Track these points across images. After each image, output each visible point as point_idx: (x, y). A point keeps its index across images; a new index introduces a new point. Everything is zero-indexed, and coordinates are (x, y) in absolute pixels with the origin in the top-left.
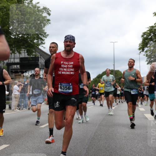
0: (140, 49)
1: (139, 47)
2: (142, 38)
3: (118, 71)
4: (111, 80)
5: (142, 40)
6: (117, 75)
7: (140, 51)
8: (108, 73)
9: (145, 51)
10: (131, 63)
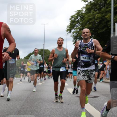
0: (67, 31)
1: (67, 29)
2: (70, 20)
3: (47, 50)
4: (38, 59)
5: (70, 22)
6: (46, 54)
7: (67, 32)
8: (36, 52)
9: (72, 32)
10: (60, 41)
